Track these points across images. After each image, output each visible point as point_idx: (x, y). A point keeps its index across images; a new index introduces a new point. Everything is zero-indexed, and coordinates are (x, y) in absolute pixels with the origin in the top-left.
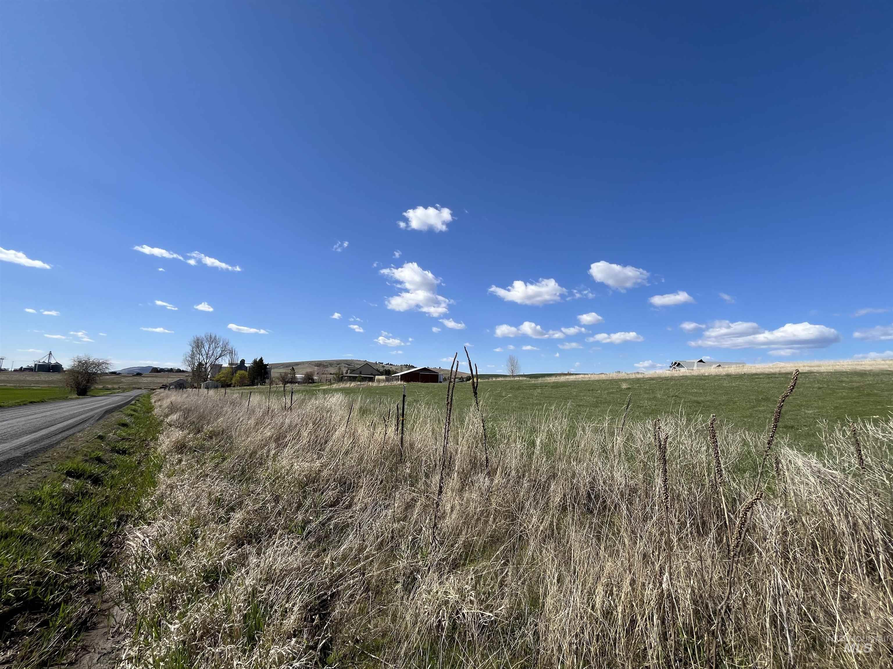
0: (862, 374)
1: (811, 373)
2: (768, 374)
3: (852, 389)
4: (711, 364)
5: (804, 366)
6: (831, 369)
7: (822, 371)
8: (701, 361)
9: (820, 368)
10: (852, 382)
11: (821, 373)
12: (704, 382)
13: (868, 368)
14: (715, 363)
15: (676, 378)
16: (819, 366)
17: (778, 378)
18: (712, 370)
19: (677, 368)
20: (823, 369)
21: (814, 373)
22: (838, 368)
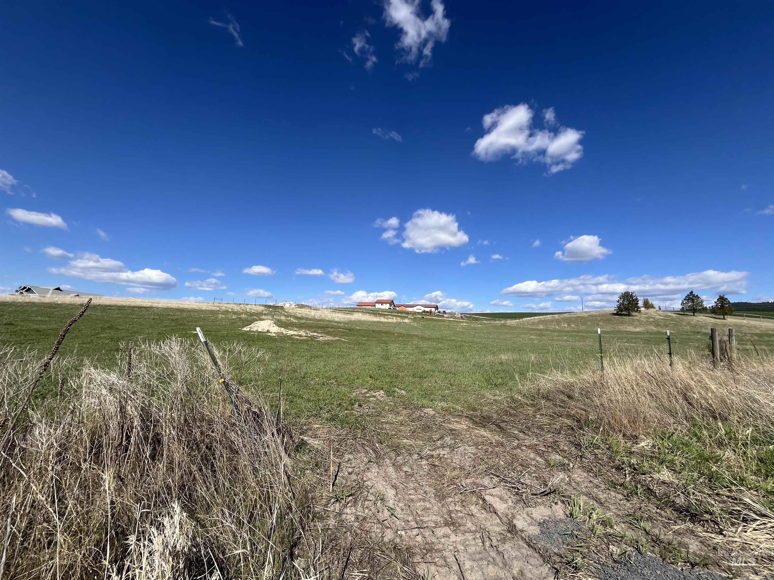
0: (182, 310)
1: (151, 307)
2: (119, 307)
3: (173, 320)
4: (68, 292)
5: (148, 302)
6: (165, 306)
7: (159, 307)
8: (58, 289)
9: (158, 305)
10: (174, 315)
11: (158, 308)
12: (54, 310)
13: (186, 306)
14: (72, 292)
15: (19, 304)
16: (159, 303)
17: (126, 310)
18: (68, 299)
19: (25, 294)
20: (160, 305)
21: (154, 307)
22: (170, 305)
